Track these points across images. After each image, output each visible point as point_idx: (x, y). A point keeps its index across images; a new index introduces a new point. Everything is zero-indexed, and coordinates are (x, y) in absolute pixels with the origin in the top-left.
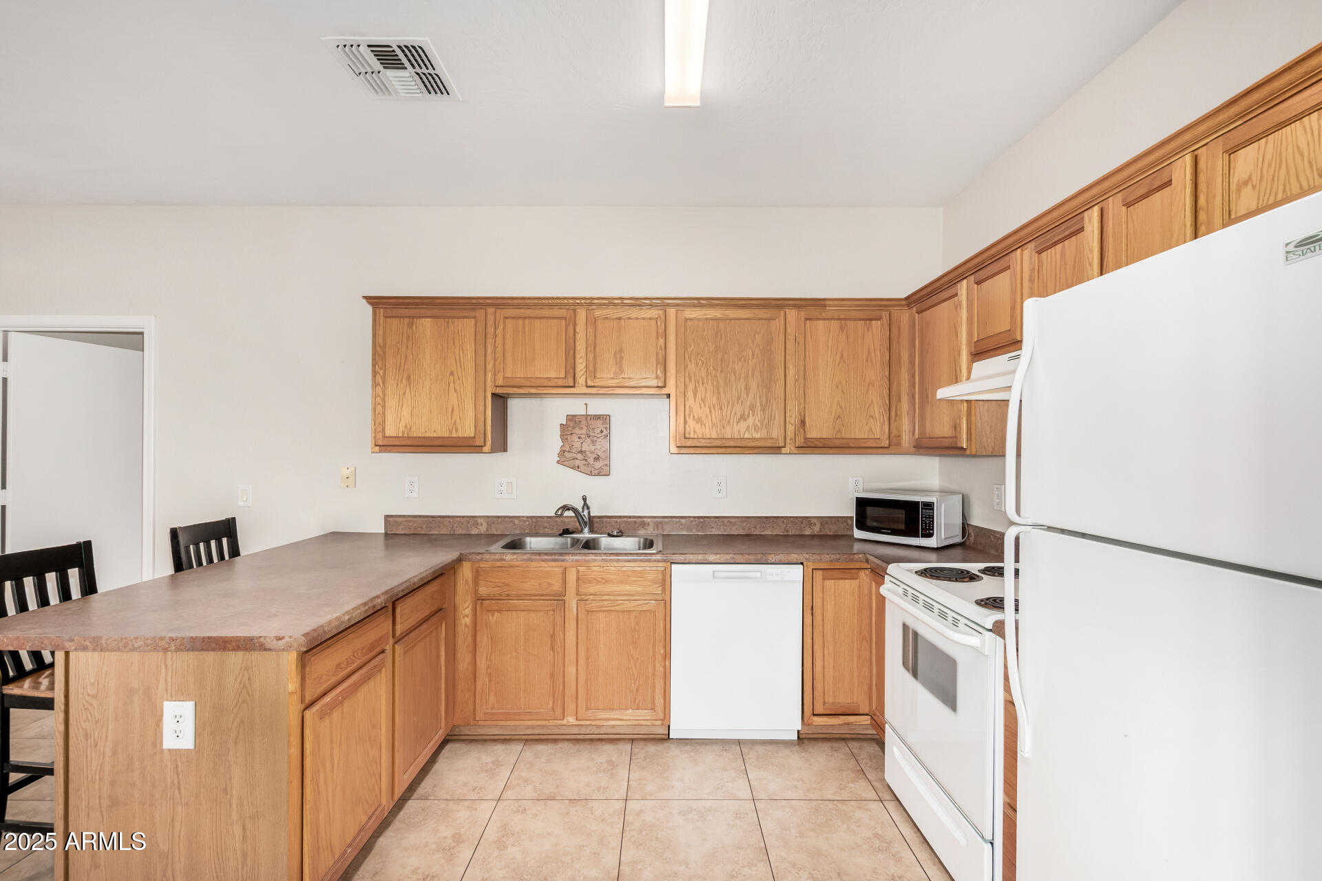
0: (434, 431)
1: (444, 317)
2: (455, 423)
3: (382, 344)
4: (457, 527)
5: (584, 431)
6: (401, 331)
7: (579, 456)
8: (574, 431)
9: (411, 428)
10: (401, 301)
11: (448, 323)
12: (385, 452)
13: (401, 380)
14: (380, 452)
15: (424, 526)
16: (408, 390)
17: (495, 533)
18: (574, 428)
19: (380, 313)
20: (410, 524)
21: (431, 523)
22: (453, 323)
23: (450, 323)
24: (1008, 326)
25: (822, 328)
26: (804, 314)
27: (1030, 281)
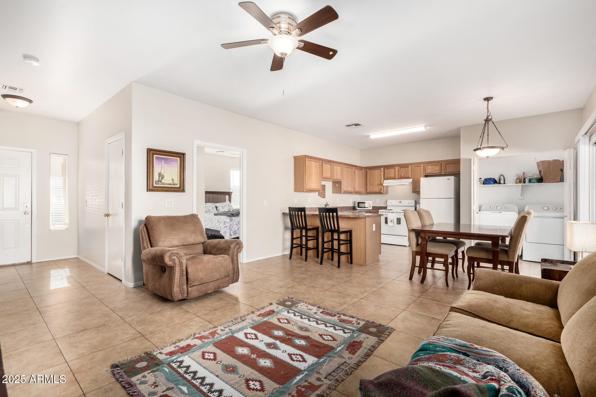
7: (321, 194)
23: (316, 163)
24: (394, 176)
25: (357, 171)
26: (355, 168)
27: (399, 171)
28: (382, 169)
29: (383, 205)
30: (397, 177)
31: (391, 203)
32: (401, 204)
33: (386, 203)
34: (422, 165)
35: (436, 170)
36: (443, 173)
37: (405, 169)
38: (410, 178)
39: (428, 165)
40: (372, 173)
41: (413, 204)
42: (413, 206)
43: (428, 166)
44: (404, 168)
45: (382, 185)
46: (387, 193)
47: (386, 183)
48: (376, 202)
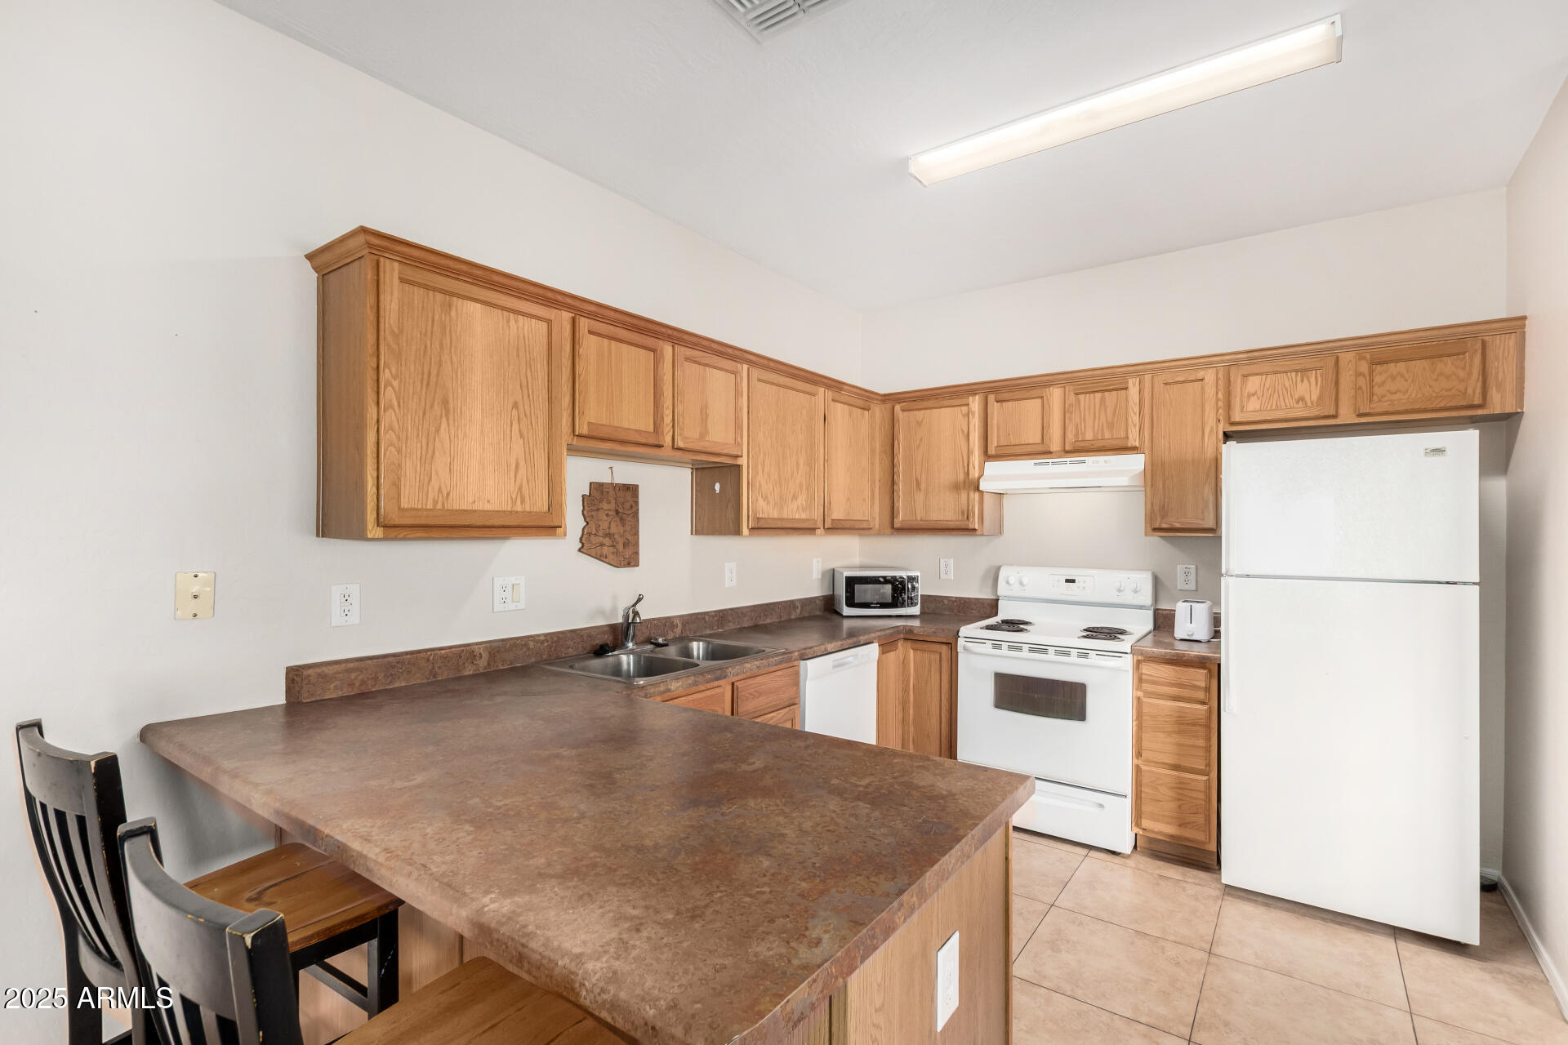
0: (488, 502)
1: (503, 309)
2: (520, 488)
3: (396, 330)
4: (439, 668)
5: (613, 506)
6: (430, 316)
7: (607, 541)
8: (601, 506)
9: (448, 494)
10: (433, 258)
11: (508, 321)
12: (395, 539)
13: (432, 406)
14: (385, 539)
15: (381, 676)
16: (444, 426)
17: (501, 667)
18: (601, 501)
19: (393, 270)
20: (353, 676)
21: (393, 667)
22: (516, 321)
23: (512, 322)
24: (1038, 440)
25: (839, 412)
26: (830, 394)
27: (1065, 412)
28: (975, 403)
29: (974, 591)
30: (1055, 446)
31: (1021, 584)
32: (1072, 592)
33: (990, 582)
34: (1209, 376)
35: (1302, 399)
36: (1347, 416)
37: (1103, 401)
38: (1134, 449)
39: (1246, 370)
40: (919, 424)
41: (1146, 598)
42: (1141, 607)
43: (1245, 376)
44: (1098, 395)
45: (977, 488)
46: (1000, 531)
47: (997, 476)
48: (943, 576)
